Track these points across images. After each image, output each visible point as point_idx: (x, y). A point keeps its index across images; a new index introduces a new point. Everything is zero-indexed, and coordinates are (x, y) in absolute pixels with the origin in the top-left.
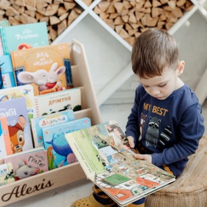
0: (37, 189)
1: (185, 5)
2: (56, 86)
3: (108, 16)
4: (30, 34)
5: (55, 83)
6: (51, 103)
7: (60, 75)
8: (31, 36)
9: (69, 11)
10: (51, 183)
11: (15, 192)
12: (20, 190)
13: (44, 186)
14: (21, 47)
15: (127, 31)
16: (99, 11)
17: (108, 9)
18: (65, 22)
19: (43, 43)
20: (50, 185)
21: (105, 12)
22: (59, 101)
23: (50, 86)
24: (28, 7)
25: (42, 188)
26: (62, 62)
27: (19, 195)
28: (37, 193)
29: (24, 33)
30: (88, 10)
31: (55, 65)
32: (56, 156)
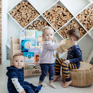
1: (84, 32)
3: (62, 34)
11: (36, 72)
14: (40, 37)
16: (60, 32)
17: (62, 31)
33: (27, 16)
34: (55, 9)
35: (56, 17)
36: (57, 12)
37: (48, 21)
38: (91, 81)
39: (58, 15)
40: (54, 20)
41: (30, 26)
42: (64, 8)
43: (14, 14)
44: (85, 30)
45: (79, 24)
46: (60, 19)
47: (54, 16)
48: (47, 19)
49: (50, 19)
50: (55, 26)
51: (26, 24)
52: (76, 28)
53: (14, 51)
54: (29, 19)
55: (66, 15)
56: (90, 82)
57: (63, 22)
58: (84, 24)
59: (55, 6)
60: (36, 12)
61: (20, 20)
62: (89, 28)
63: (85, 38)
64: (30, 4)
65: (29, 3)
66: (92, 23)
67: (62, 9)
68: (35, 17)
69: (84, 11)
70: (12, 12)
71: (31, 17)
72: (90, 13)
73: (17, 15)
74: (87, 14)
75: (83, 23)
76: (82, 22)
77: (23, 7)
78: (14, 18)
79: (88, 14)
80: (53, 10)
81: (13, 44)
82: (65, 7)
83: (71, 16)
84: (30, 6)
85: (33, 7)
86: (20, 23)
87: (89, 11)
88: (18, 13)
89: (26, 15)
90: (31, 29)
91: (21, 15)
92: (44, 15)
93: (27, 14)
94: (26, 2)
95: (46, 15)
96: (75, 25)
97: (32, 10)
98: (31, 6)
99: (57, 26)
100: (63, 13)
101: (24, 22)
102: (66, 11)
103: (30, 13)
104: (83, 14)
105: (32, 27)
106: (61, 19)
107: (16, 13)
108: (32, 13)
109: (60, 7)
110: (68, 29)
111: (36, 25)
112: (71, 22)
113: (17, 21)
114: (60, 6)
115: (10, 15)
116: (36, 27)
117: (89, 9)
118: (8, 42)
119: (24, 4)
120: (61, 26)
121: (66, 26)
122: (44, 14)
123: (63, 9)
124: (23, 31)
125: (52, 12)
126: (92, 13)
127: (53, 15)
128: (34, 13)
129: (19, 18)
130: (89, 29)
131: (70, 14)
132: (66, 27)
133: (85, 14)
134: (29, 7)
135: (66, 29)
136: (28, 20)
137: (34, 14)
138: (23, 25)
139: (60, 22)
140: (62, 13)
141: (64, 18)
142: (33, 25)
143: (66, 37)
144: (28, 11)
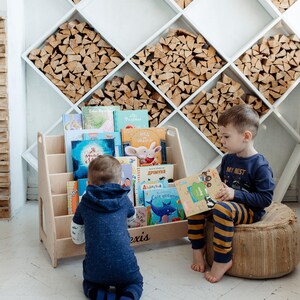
0: (137, 241)
1: (261, 108)
3: (193, 116)
4: (135, 118)
5: (153, 159)
6: (150, 173)
7: (157, 152)
8: (136, 120)
9: (161, 111)
10: (149, 237)
13: (143, 239)
14: (128, 127)
15: (210, 131)
16: (186, 112)
17: (194, 109)
18: (157, 120)
19: (144, 126)
20: (148, 239)
21: (192, 112)
22: (156, 173)
23: (149, 161)
24: (127, 106)
25: (141, 240)
26: (159, 142)
29: (131, 116)
30: (177, 110)
31: (153, 144)
32: (153, 215)
34: (168, 40)
35: (175, 65)
36: (175, 50)
37: (150, 77)
38: (294, 260)
39: (179, 60)
40: (168, 76)
41: (94, 95)
42: (196, 36)
43: (44, 59)
44: (263, 103)
45: (244, 85)
46: (185, 71)
47: (168, 62)
48: (148, 74)
49: (154, 73)
50: (173, 92)
51: (82, 91)
52: (236, 96)
53: (48, 175)
54: (90, 75)
55: (203, 59)
56: (289, 262)
57: (197, 80)
58: (261, 83)
59: (170, 31)
60: (112, 52)
61: (62, 79)
62: (275, 95)
63: (265, 127)
64: (92, 29)
65: (89, 27)
66: (283, 79)
67: (190, 41)
68: (109, 67)
69: (259, 46)
70: (39, 56)
71: (97, 68)
72: (275, 51)
73: (54, 63)
74: (267, 51)
75: (257, 81)
76: (254, 79)
77: (72, 37)
78: (44, 73)
79: (271, 53)
80: (162, 45)
81: (46, 156)
82: (199, 34)
83: (219, 60)
84: (91, 35)
85: (102, 38)
86: (63, 89)
87: (275, 43)
88: (55, 57)
89: (81, 62)
90: (99, 105)
91: (66, 63)
92: (138, 62)
93: (83, 58)
94: (78, 22)
95: (144, 60)
96: (233, 89)
97: (100, 48)
98: (97, 34)
99: (177, 92)
100: (194, 54)
101: (77, 85)
102: (203, 47)
103: (93, 56)
104: (255, 53)
105: (102, 99)
106: (189, 71)
107: (50, 59)
108: (100, 57)
109: (186, 35)
110: (211, 101)
111: (113, 91)
112: (221, 78)
113: (55, 82)
114: (184, 31)
115: (31, 63)
116: (114, 97)
117: (272, 38)
118: (27, 147)
119: (75, 28)
120: (188, 91)
121: (204, 92)
122: (136, 57)
123: (195, 39)
124: (74, 112)
125: (160, 52)
126: (281, 49)
127: (164, 60)
128: (107, 54)
129: (61, 73)
130: (275, 100)
131: (217, 54)
132: (205, 96)
133: (260, 53)
134: (88, 39)
135: (207, 103)
136: (89, 78)
137: (104, 58)
138: (73, 94)
139: (186, 79)
140: (191, 52)
141: (198, 69)
142: (105, 94)
143: (207, 127)
144: (86, 51)
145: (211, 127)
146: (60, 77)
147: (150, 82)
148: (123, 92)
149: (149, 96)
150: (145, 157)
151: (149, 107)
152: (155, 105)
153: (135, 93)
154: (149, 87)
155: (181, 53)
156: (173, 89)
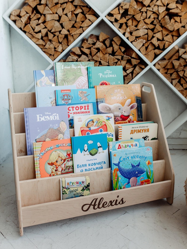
0: (111, 205)
2: (128, 119)
3: (166, 71)
4: (110, 74)
5: (129, 116)
7: (132, 110)
8: (111, 76)
9: (135, 66)
10: (124, 200)
11: (93, 204)
12: (97, 203)
13: (117, 203)
14: (102, 84)
15: (182, 85)
16: (159, 67)
17: (167, 65)
18: (130, 74)
19: (119, 82)
20: (123, 203)
21: (164, 68)
23: (124, 118)
24: (102, 62)
25: (116, 204)
26: (134, 99)
27: (96, 207)
28: (111, 208)
29: (105, 72)
30: (151, 65)
31: (129, 101)
33: (61, 25)
35: (148, 21)
36: (149, 6)
40: (142, 32)
41: (72, 52)
43: (24, 19)
46: (158, 27)
47: (142, 18)
48: (122, 31)
49: (128, 30)
50: (147, 48)
54: (67, 33)
55: (177, 15)
57: (170, 36)
60: (87, 10)
61: (42, 38)
68: (85, 25)
70: (19, 16)
71: (73, 26)
73: (33, 23)
78: (25, 32)
80: (137, 1)
86: (43, 47)
88: (34, 17)
89: (59, 21)
90: (77, 61)
91: (44, 22)
92: (113, 19)
93: (60, 17)
95: (118, 17)
97: (76, 7)
99: (150, 48)
100: (168, 9)
101: (55, 44)
102: (177, 2)
105: (79, 56)
106: (162, 27)
107: (29, 18)
108: (76, 15)
110: (183, 56)
111: (89, 48)
113: (35, 40)
115: (12, 24)
116: (91, 54)
120: (161, 47)
121: (177, 48)
122: (110, 15)
125: (134, 8)
127: (138, 17)
128: (82, 13)
129: (40, 32)
132: (178, 51)
135: (179, 58)
136: (66, 36)
137: (80, 16)
138: (52, 52)
139: (159, 35)
140: (164, 8)
141: (172, 25)
142: (82, 51)
143: (179, 82)
144: (63, 10)
145: (183, 81)
146: (39, 36)
147: (124, 38)
148: (98, 49)
149: (124, 53)
150: (120, 115)
151: (124, 63)
152: (129, 62)
153: (110, 50)
154: (123, 43)
155: (155, 9)
156: (146, 45)
